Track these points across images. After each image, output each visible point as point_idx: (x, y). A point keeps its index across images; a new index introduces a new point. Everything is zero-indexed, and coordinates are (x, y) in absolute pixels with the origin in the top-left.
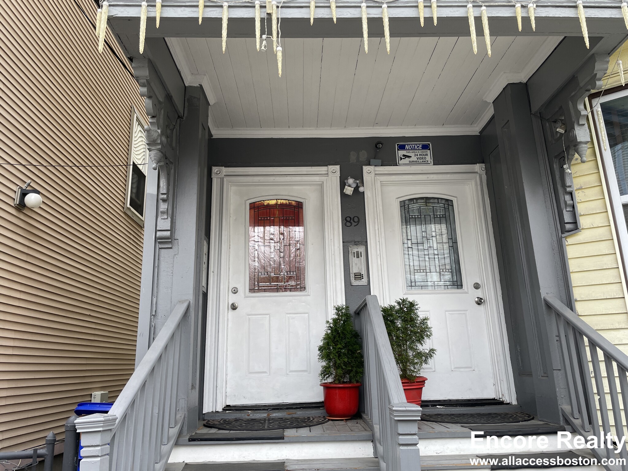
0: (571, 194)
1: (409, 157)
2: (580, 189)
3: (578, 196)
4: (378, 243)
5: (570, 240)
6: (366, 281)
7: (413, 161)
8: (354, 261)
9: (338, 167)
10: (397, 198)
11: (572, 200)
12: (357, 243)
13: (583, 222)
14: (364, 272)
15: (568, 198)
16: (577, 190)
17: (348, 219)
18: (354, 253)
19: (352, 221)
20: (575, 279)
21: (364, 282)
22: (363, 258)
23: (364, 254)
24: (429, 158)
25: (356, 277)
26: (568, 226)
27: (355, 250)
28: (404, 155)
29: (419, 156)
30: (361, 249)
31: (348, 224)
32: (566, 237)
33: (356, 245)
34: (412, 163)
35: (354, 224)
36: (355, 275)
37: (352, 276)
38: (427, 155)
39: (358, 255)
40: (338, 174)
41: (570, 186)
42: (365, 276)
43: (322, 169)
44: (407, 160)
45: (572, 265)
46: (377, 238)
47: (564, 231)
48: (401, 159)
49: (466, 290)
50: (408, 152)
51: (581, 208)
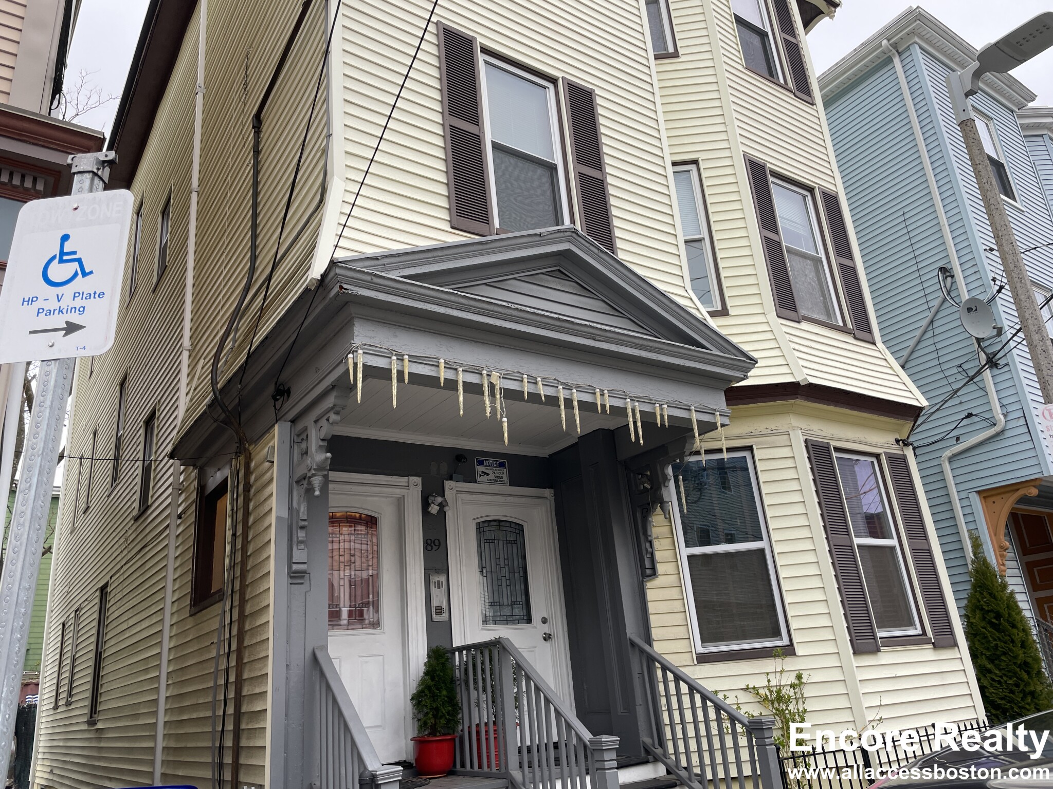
0: (651, 542)
1: (488, 474)
2: (657, 538)
3: (656, 544)
4: (459, 571)
5: (649, 585)
6: (448, 616)
7: (491, 480)
8: (434, 591)
9: (419, 480)
10: (474, 519)
11: (651, 548)
12: (437, 571)
13: (660, 568)
14: (445, 606)
15: (648, 545)
16: (655, 538)
17: (429, 542)
18: (435, 582)
19: (432, 544)
20: (654, 620)
21: (445, 616)
22: (444, 589)
23: (445, 584)
24: (505, 477)
25: (437, 611)
26: (648, 572)
27: (436, 579)
28: (483, 472)
29: (496, 475)
30: (442, 579)
31: (429, 548)
32: (646, 582)
33: (436, 573)
34: (490, 481)
35: (435, 548)
36: (436, 609)
37: (433, 609)
38: (503, 474)
39: (439, 585)
40: (420, 488)
41: (650, 536)
42: (446, 611)
43: (403, 480)
44: (485, 478)
45: (652, 608)
46: (459, 566)
47: (644, 575)
48: (480, 476)
49: (535, 625)
50: (487, 469)
51: (658, 555)
